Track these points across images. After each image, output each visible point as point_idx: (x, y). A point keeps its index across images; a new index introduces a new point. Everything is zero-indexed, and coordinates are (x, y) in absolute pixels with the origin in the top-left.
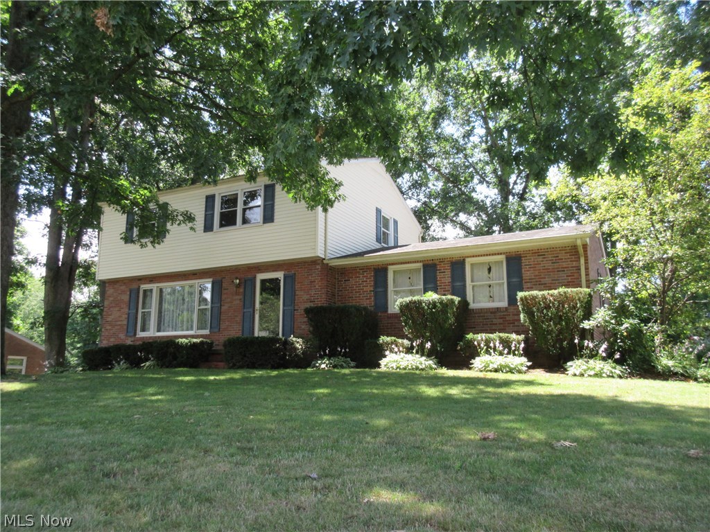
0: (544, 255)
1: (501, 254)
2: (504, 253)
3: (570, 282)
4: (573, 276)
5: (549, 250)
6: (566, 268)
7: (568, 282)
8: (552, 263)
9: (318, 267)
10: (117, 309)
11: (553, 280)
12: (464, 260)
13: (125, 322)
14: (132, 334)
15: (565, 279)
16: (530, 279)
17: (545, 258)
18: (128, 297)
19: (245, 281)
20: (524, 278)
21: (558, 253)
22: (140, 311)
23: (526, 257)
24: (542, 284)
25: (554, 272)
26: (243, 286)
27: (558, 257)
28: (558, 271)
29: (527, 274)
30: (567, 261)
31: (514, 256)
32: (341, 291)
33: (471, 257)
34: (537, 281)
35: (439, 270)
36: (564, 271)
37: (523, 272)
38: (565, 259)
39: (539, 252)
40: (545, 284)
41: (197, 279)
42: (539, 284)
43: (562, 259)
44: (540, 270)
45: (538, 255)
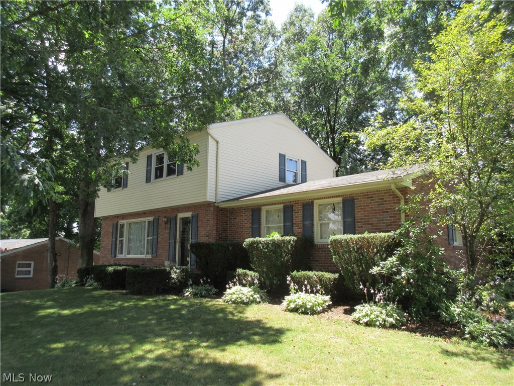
0: (372, 197)
1: (339, 196)
2: (341, 196)
3: (393, 222)
4: (395, 217)
5: (376, 193)
6: (389, 209)
7: (391, 222)
8: (379, 205)
9: (212, 209)
10: (107, 238)
11: (378, 221)
12: (312, 202)
13: (111, 248)
14: (113, 256)
15: (389, 220)
16: (361, 219)
17: (372, 200)
18: (112, 229)
19: (171, 219)
20: (356, 218)
21: (384, 196)
22: (118, 239)
23: (358, 199)
24: (370, 224)
25: (380, 213)
26: (169, 223)
27: (383, 199)
28: (383, 212)
29: (359, 215)
30: (391, 203)
31: (349, 198)
32: (231, 226)
33: (317, 199)
34: (366, 221)
35: (295, 210)
36: (388, 212)
37: (356, 213)
38: (389, 201)
39: (368, 195)
40: (373, 224)
41: (146, 217)
42: (368, 224)
43: (386, 201)
44: (368, 211)
45: (368, 198)
